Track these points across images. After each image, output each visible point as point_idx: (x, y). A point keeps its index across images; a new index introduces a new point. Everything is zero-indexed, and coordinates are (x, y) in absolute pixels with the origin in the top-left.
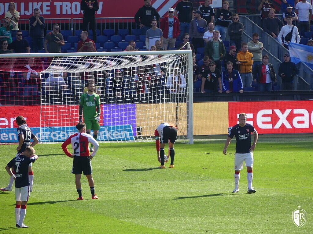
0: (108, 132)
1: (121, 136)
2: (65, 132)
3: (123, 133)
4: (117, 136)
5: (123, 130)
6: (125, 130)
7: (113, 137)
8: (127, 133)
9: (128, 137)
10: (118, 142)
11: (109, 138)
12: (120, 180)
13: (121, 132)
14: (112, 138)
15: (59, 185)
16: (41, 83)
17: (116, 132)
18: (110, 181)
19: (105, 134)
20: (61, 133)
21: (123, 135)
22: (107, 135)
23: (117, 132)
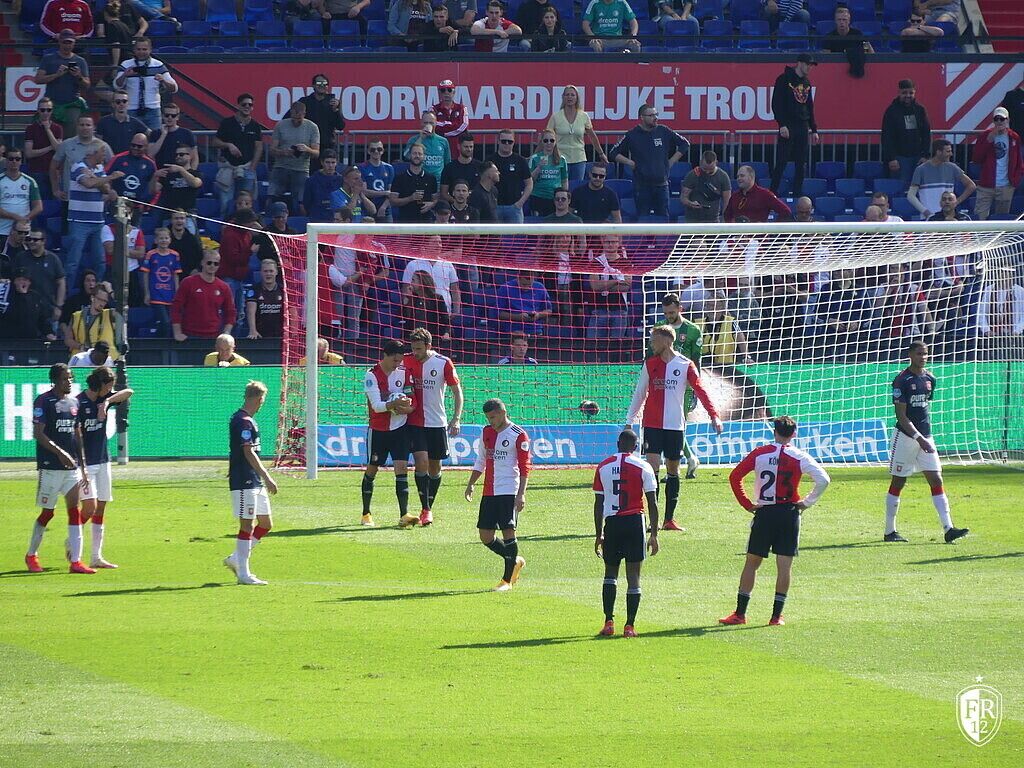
0: (822, 439)
1: (856, 450)
2: (706, 436)
3: (861, 441)
4: (845, 450)
5: (860, 435)
6: (867, 434)
7: (835, 453)
8: (873, 442)
9: (875, 452)
10: (848, 465)
11: (824, 454)
12: (851, 569)
13: (857, 438)
14: (831, 455)
15: (686, 580)
16: (645, 304)
17: (842, 439)
18: (825, 571)
19: (812, 444)
20: (696, 440)
21: (860, 448)
22: (819, 447)
23: (846, 439)
